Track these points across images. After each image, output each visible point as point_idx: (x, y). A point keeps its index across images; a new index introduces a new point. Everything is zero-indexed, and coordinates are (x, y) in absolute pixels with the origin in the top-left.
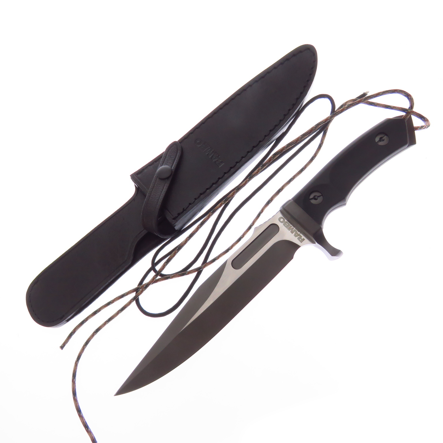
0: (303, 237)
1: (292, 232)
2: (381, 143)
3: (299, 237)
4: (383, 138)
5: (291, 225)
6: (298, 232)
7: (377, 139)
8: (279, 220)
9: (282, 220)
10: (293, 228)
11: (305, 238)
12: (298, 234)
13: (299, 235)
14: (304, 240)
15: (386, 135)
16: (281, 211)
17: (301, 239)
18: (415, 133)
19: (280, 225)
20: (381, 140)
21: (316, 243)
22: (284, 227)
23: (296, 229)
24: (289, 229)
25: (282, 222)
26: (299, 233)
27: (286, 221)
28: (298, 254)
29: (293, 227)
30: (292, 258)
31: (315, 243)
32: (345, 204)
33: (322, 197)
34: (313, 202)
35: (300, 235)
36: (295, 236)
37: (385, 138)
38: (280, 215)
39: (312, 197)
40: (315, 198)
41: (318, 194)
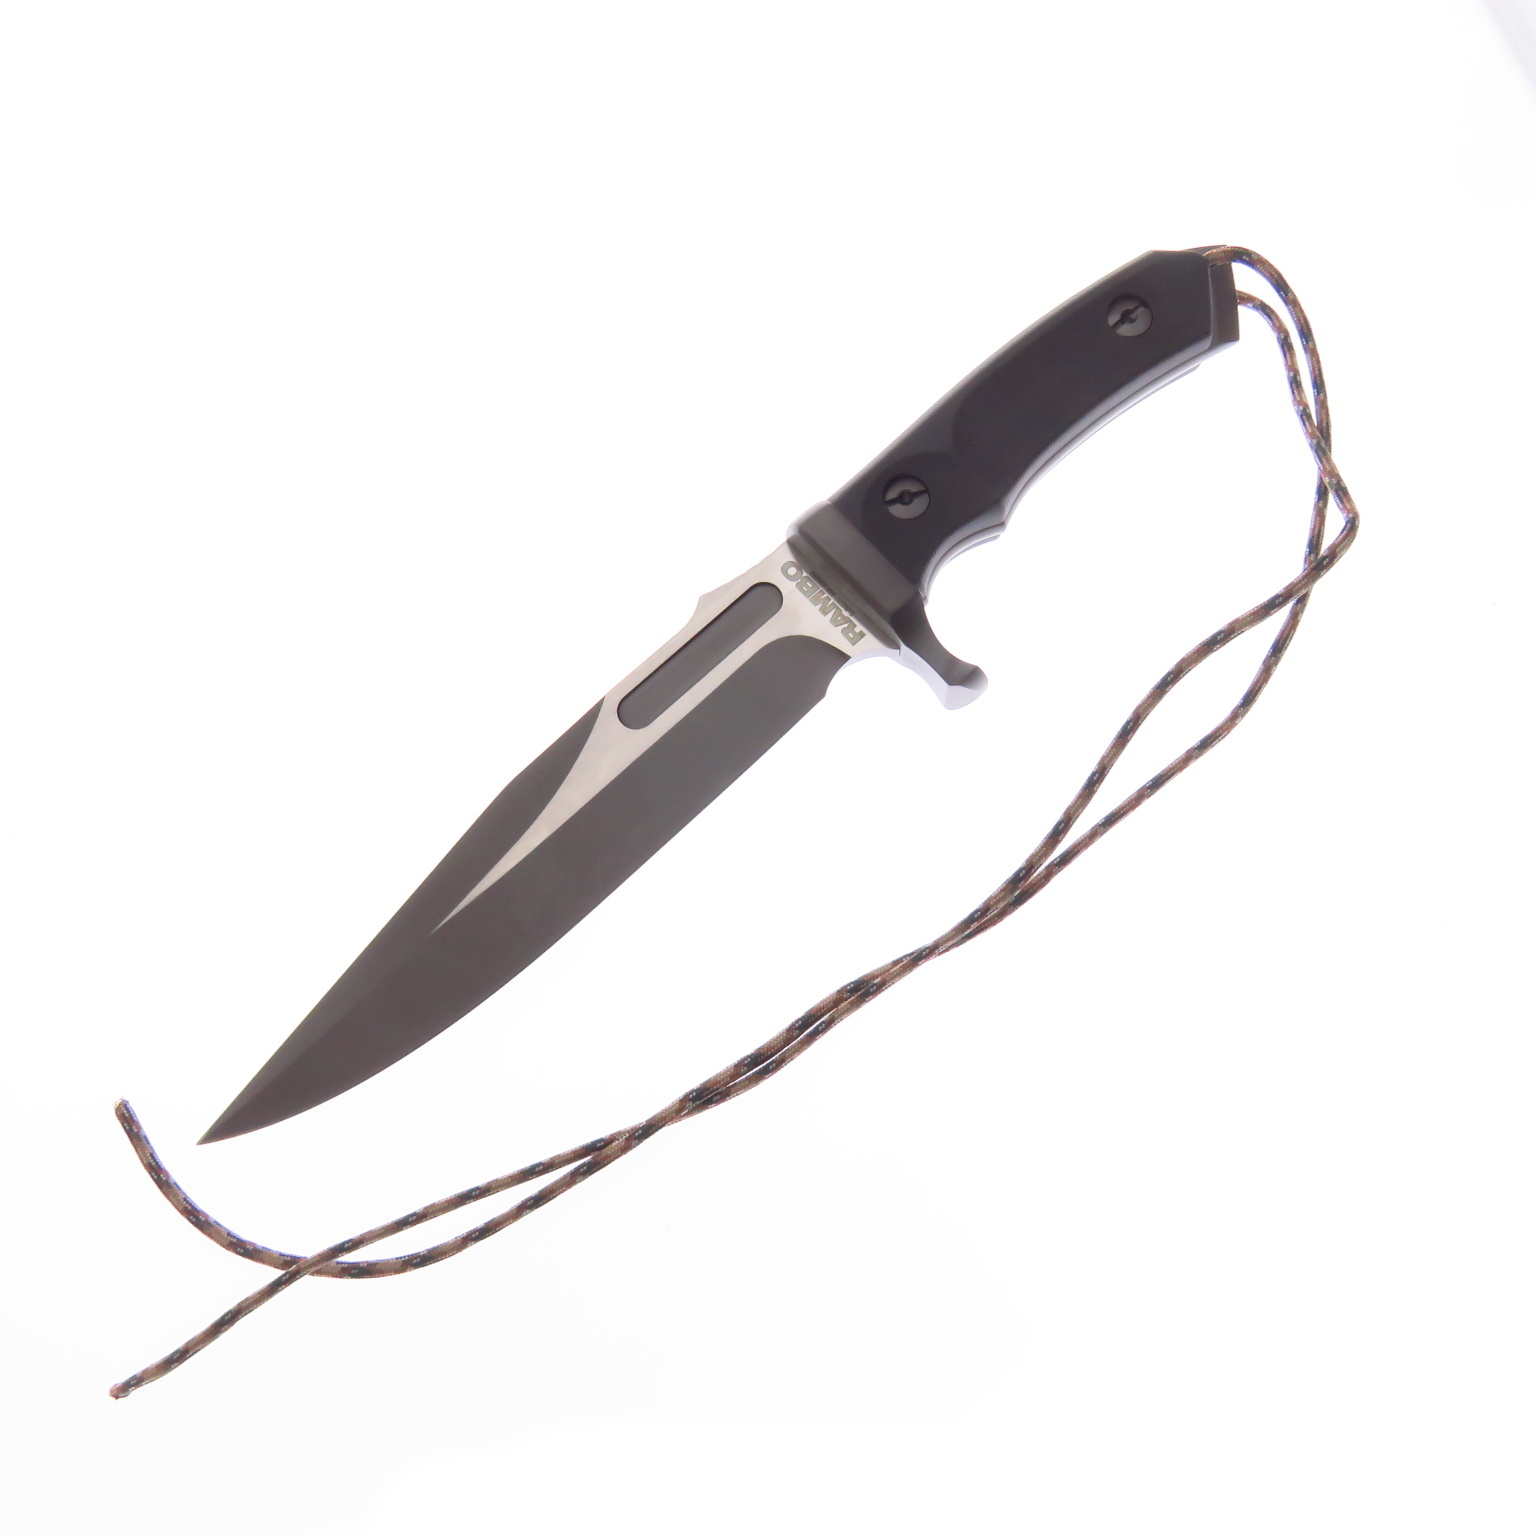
0: (859, 628)
1: (824, 612)
2: (1125, 330)
3: (846, 625)
4: (1133, 316)
5: (821, 588)
6: (846, 610)
7: (1113, 319)
8: (784, 570)
9: (792, 571)
11: (865, 631)
12: (843, 617)
13: (847, 620)
14: (862, 635)
15: (1144, 304)
16: (792, 544)
17: (854, 632)
18: (1237, 313)
19: (787, 587)
20: (1126, 318)
21: (903, 646)
22: (799, 595)
23: (838, 600)
24: (815, 602)
25: (790, 578)
26: (846, 614)
27: (805, 574)
28: (841, 682)
29: (829, 593)
30: (821, 694)
31: (899, 648)
32: (1001, 525)
33: (926, 497)
34: (897, 511)
35: (851, 621)
36: (835, 623)
37: (1141, 313)
38: (789, 557)
39: (892, 494)
40: (904, 499)
41: (913, 487)
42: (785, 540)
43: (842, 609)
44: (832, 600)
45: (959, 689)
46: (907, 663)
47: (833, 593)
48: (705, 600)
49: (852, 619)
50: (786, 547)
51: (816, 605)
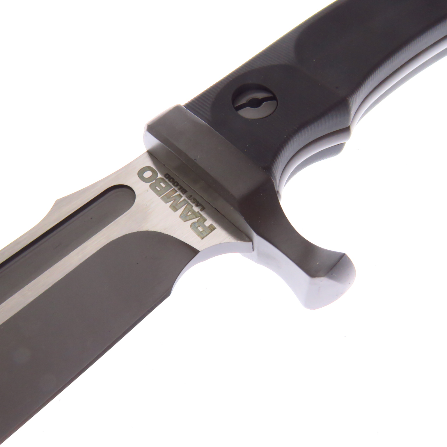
0: (209, 222)
1: (175, 208)
3: (195, 220)
5: (174, 187)
6: (197, 206)
9: (148, 174)
10: (179, 195)
11: (215, 225)
12: (194, 212)
14: (212, 229)
17: (204, 226)
21: (256, 238)
22: (152, 194)
23: (190, 197)
24: (166, 199)
26: (196, 209)
27: (160, 176)
29: (179, 193)
31: (250, 240)
35: (201, 216)
36: (184, 217)
38: (149, 163)
39: (244, 101)
40: (255, 103)
41: (260, 95)
42: (146, 151)
43: (193, 205)
44: (184, 197)
45: (323, 282)
46: (264, 259)
47: (184, 191)
48: (59, 204)
49: (202, 213)
50: (147, 155)
51: (166, 202)
